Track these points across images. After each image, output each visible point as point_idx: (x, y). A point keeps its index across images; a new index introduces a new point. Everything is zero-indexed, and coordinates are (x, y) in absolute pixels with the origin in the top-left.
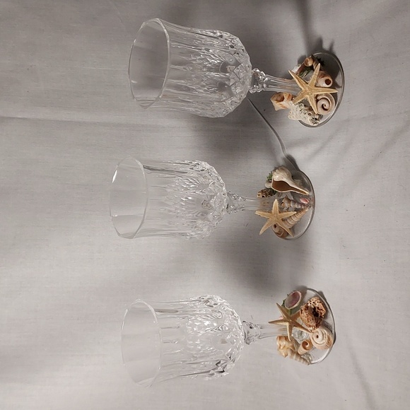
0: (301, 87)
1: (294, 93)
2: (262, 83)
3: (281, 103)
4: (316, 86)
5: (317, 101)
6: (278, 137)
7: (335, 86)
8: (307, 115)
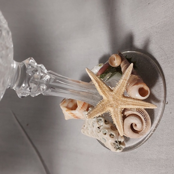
0: (101, 94)
1: (91, 102)
2: (38, 84)
3: (73, 112)
4: (124, 96)
5: (124, 117)
6: (40, 157)
7: (152, 99)
8: (107, 136)
